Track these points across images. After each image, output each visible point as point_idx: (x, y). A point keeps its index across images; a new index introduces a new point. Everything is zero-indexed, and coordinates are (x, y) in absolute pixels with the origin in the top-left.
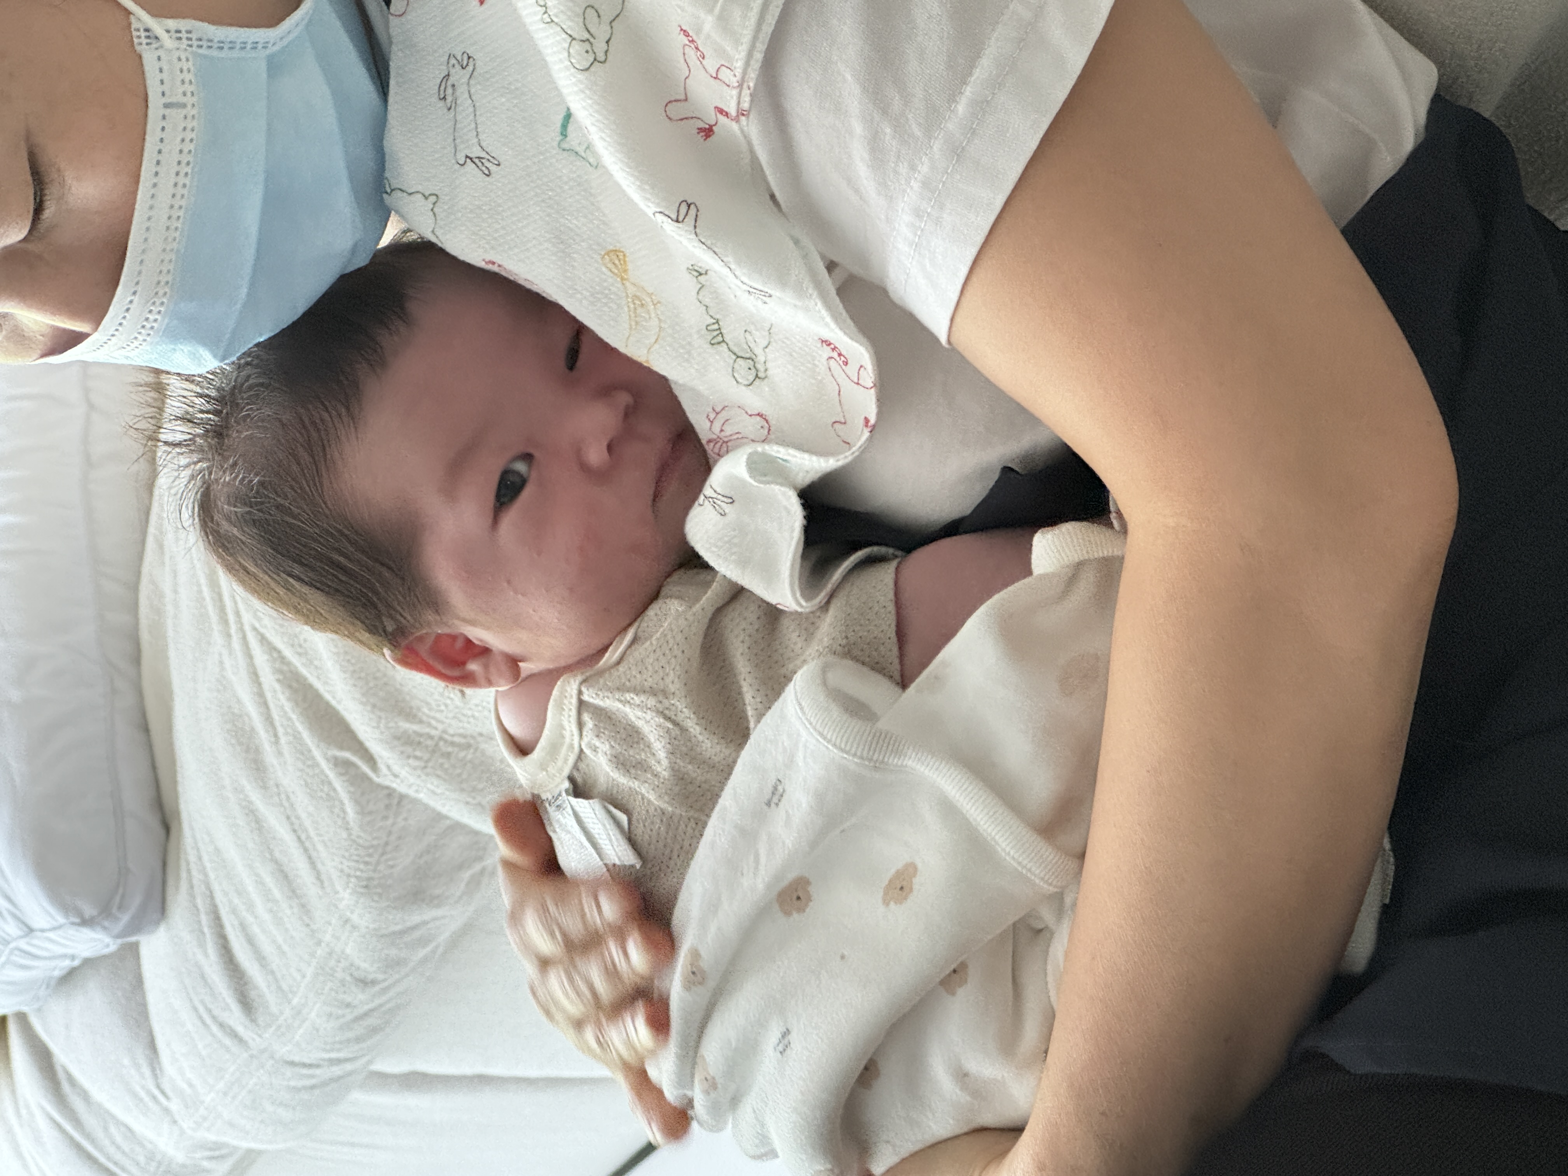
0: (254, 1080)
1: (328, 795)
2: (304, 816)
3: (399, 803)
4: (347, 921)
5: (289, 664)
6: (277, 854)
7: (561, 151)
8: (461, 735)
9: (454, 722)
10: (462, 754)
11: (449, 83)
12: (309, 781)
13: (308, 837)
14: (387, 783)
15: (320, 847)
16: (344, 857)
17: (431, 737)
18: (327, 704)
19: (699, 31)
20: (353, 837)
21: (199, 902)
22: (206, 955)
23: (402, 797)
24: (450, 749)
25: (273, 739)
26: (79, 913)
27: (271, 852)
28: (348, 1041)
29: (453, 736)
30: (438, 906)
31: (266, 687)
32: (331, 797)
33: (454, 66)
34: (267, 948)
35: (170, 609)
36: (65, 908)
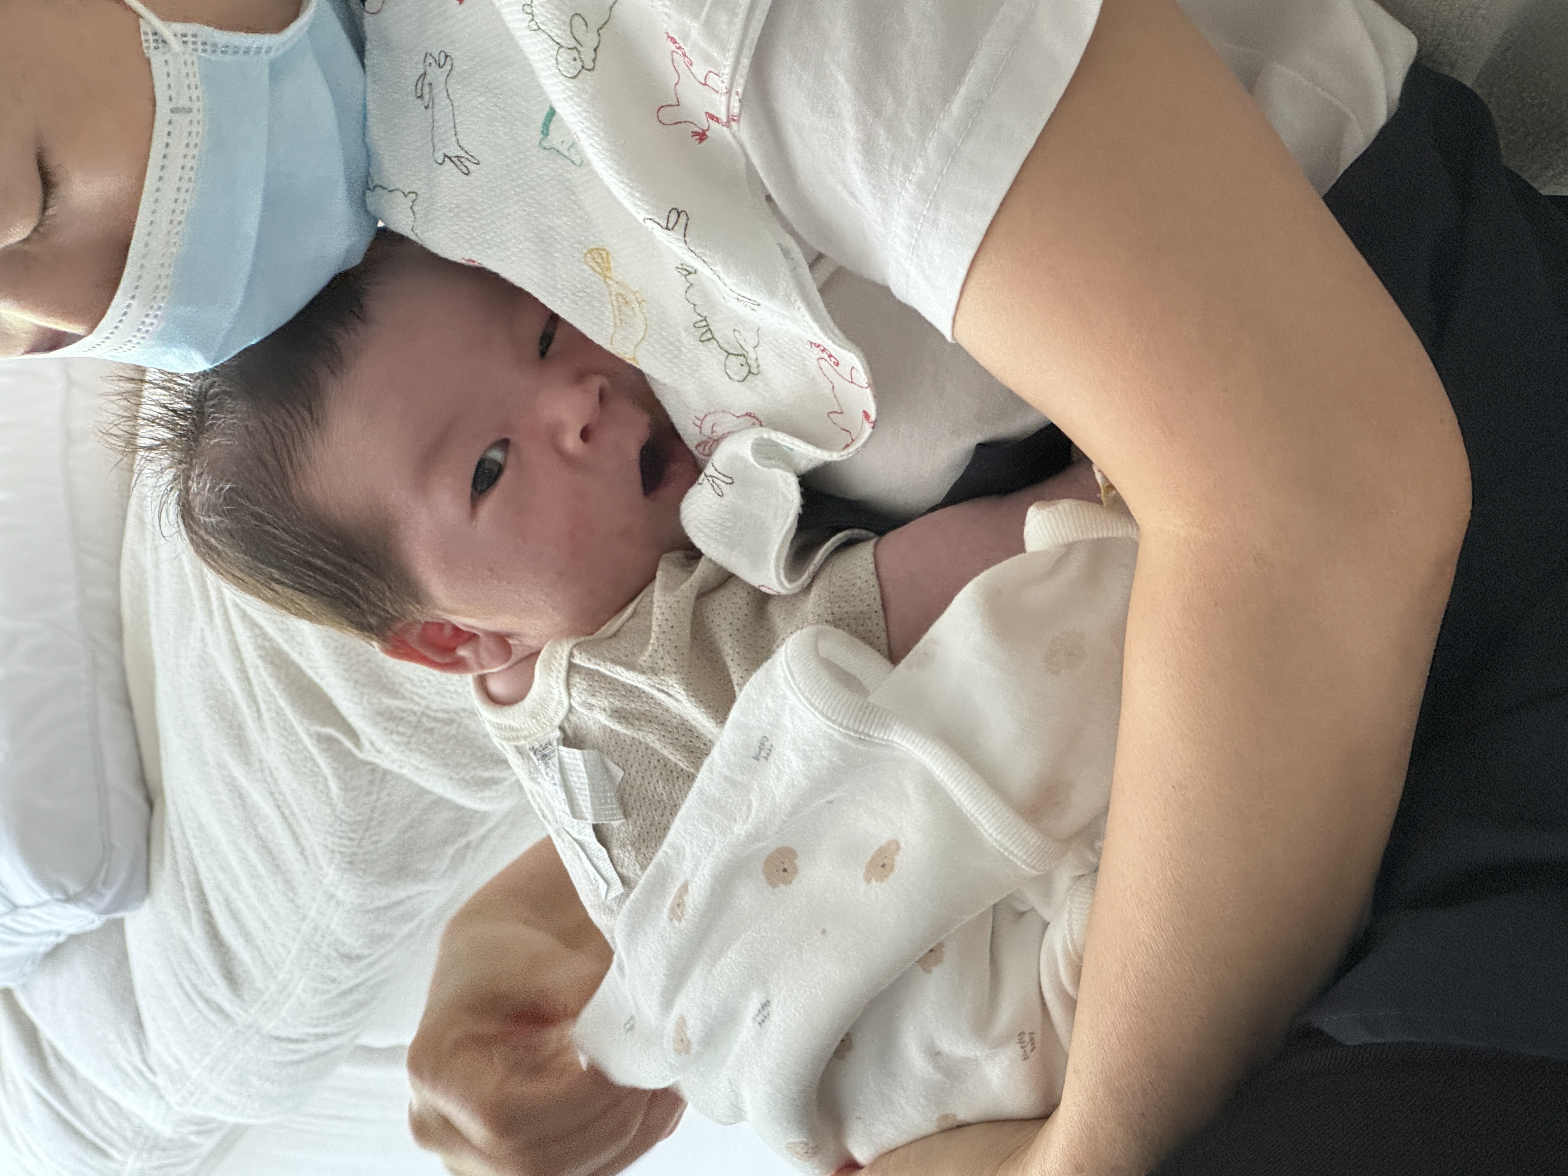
0: (240, 1056)
1: (311, 771)
2: (287, 791)
3: (382, 780)
4: (332, 896)
5: (270, 640)
6: (261, 831)
7: (541, 150)
8: (443, 711)
9: (438, 698)
10: (447, 729)
11: (426, 81)
12: (292, 756)
13: (292, 813)
14: (370, 758)
15: (303, 822)
16: (328, 832)
17: (414, 713)
18: (310, 680)
19: (686, 37)
20: (337, 813)
21: (184, 878)
22: (191, 930)
23: (386, 773)
24: (433, 725)
25: (256, 715)
26: (64, 890)
27: (255, 828)
28: (334, 1016)
29: (436, 711)
30: (423, 881)
31: (248, 663)
32: (315, 773)
33: (430, 64)
34: (253, 925)
35: (151, 585)
36: (50, 884)
